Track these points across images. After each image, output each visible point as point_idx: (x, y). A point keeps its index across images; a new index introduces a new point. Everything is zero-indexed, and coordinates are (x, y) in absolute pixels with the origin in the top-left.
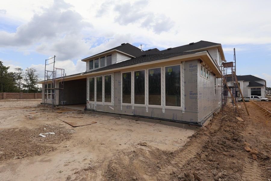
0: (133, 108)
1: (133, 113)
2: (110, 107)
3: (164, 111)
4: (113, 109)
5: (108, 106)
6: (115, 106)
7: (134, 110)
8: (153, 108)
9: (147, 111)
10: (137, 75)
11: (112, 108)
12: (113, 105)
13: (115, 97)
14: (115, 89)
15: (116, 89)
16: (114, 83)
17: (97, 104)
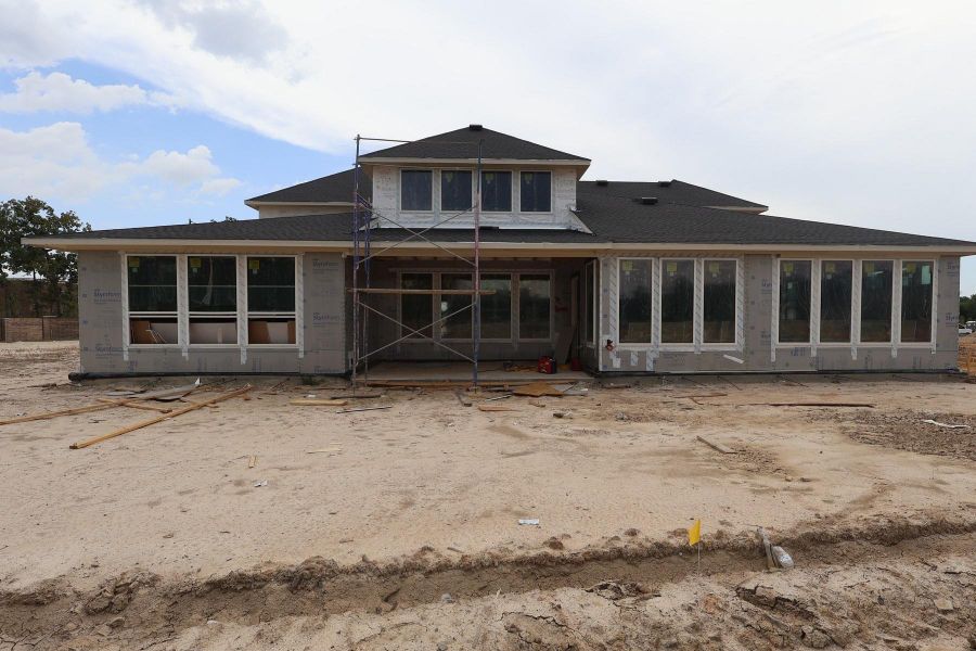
0: (814, 353)
1: (811, 365)
2: (726, 356)
3: (894, 354)
4: (742, 362)
5: (719, 354)
6: (747, 353)
7: (817, 358)
8: (870, 350)
9: (855, 358)
10: (827, 270)
11: (734, 359)
12: (741, 350)
13: (748, 328)
14: (748, 302)
15: (753, 303)
16: (746, 284)
17: (661, 349)
